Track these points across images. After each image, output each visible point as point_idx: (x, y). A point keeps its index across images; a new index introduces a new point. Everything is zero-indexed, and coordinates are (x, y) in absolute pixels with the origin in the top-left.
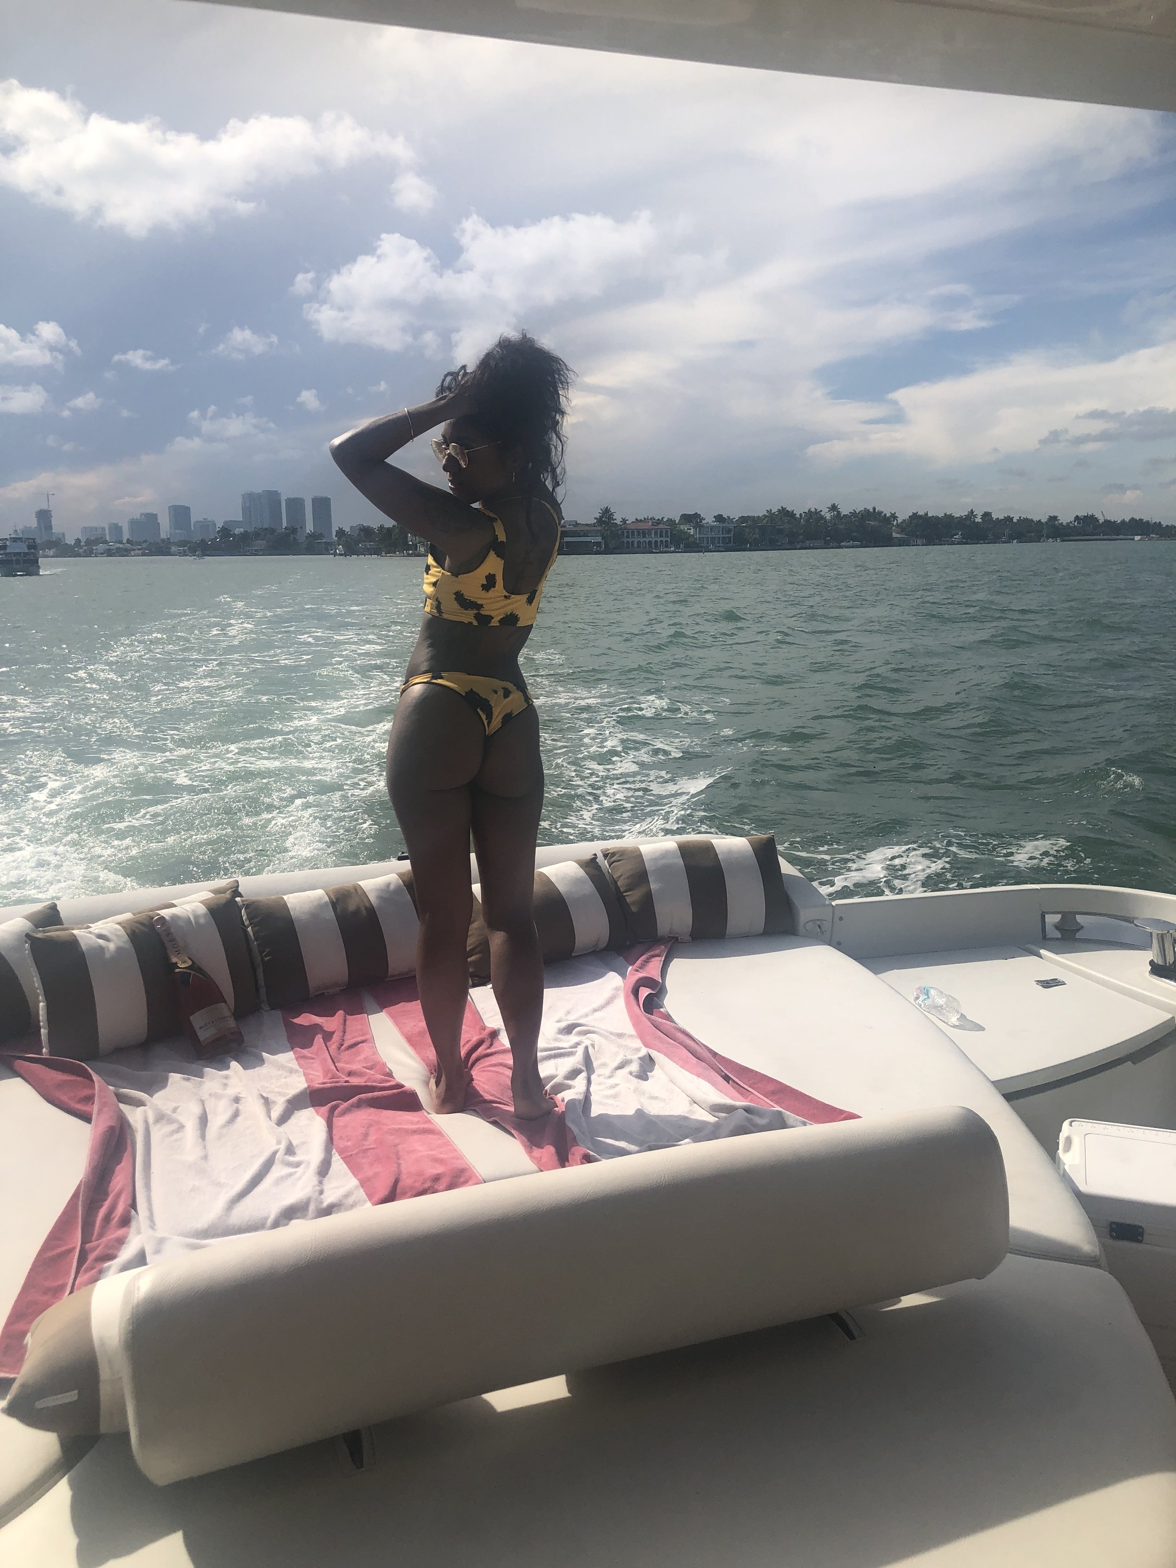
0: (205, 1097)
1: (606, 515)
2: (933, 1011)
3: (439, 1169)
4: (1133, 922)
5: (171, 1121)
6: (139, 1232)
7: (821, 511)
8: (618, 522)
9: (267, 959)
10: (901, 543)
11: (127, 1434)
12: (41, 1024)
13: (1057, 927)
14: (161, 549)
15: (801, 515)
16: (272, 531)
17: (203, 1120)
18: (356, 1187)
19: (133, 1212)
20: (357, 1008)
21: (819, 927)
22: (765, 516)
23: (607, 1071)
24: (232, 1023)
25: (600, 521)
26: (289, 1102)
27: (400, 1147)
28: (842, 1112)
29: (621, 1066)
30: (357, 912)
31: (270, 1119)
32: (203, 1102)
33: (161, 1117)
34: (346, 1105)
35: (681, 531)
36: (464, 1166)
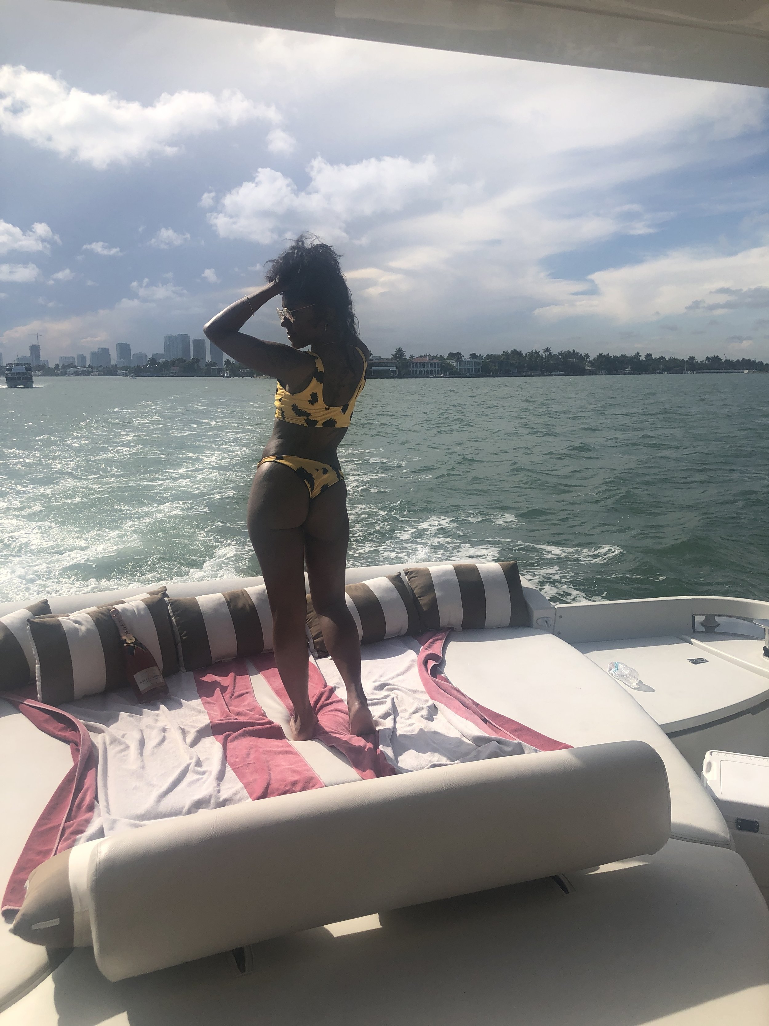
0: (143, 728)
1: (400, 352)
2: (621, 678)
3: (296, 778)
4: (752, 622)
5: (120, 743)
6: (100, 816)
7: (539, 352)
8: (408, 357)
9: (184, 638)
10: (591, 373)
11: (91, 948)
12: (37, 678)
13: (702, 624)
14: (111, 371)
15: (526, 354)
16: (183, 361)
17: (142, 743)
18: (242, 789)
19: (96, 802)
20: (243, 671)
21: (546, 622)
22: (503, 355)
23: (407, 715)
24: (161, 679)
25: (395, 357)
26: (198, 732)
27: (270, 763)
28: (561, 744)
29: (415, 712)
30: (243, 608)
31: (186, 743)
32: (142, 731)
33: (114, 741)
34: (235, 734)
35: (449, 364)
36: (312, 776)
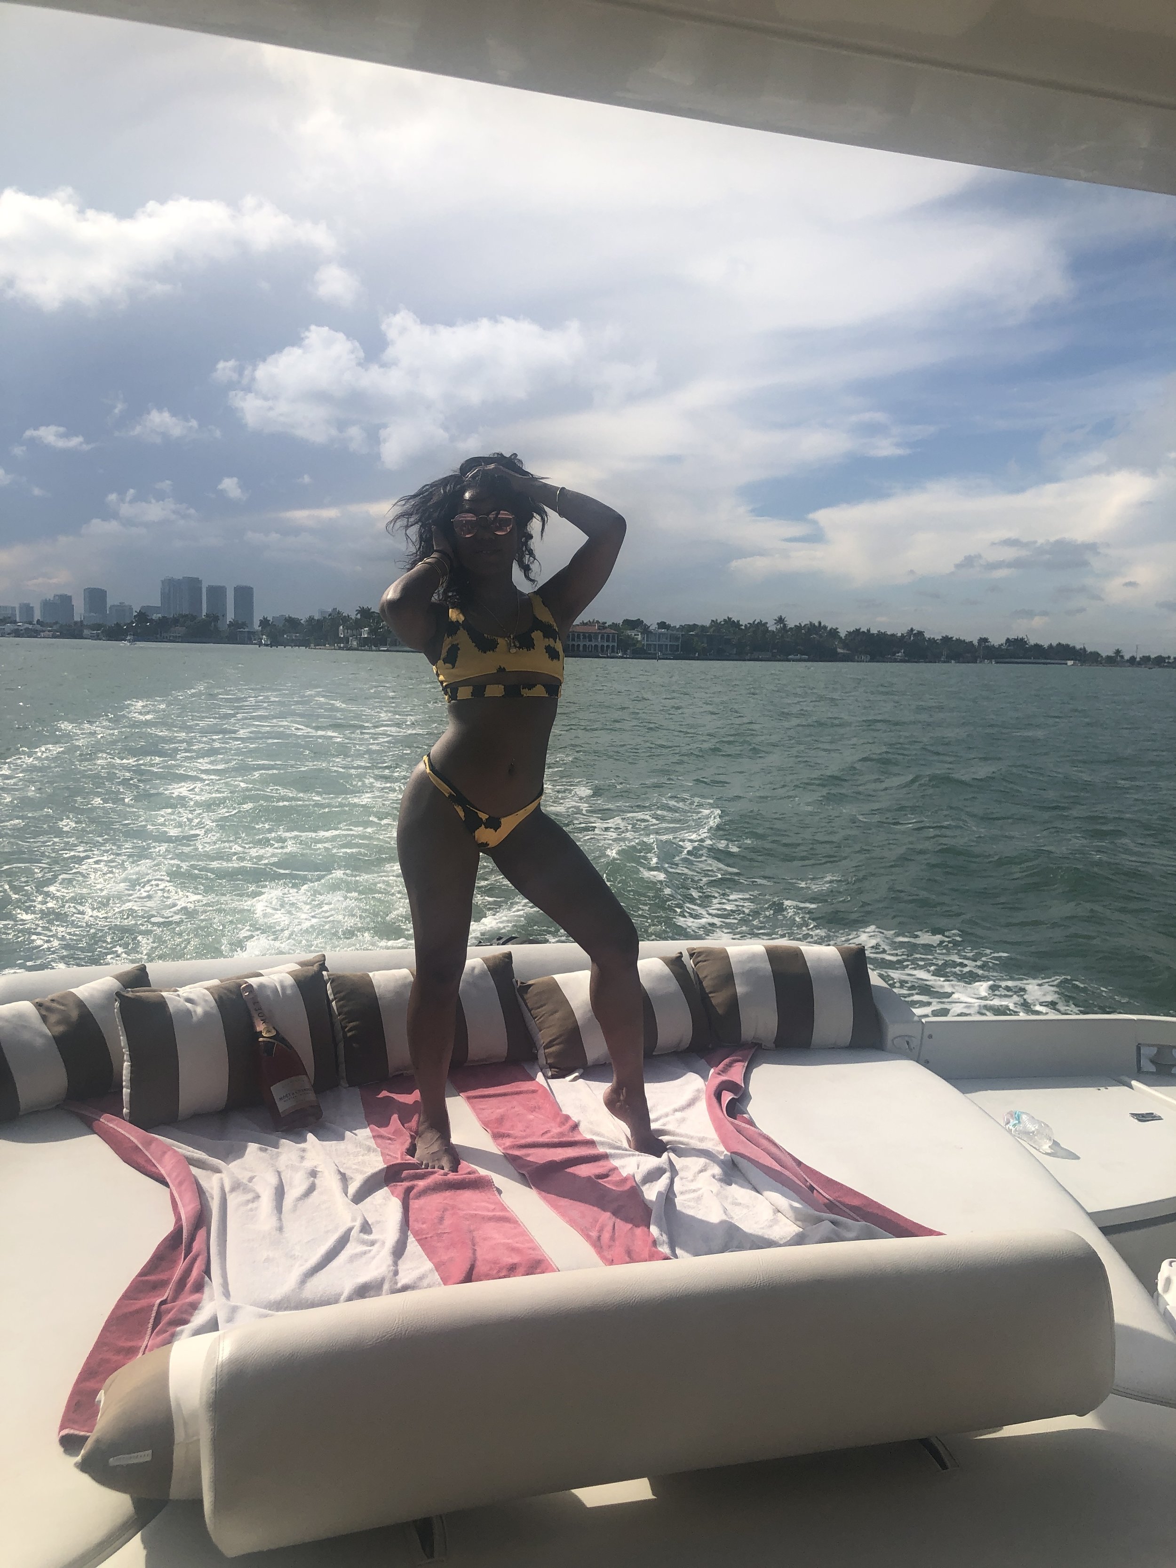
0: (282, 1168)
2: (1024, 1137)
3: (517, 1258)
5: (247, 1190)
6: (212, 1299)
7: (767, 623)
9: (349, 1034)
10: (849, 659)
12: (124, 1083)
13: (1153, 1060)
15: (747, 626)
16: (193, 618)
17: (280, 1192)
18: (431, 1271)
19: (207, 1279)
21: (908, 1043)
22: (711, 625)
23: (689, 1175)
24: (311, 1096)
26: (367, 1180)
27: (475, 1233)
28: (935, 1231)
29: (702, 1171)
31: (347, 1195)
32: (279, 1173)
33: (237, 1186)
34: (419, 1186)
35: (627, 636)
36: (539, 1258)
